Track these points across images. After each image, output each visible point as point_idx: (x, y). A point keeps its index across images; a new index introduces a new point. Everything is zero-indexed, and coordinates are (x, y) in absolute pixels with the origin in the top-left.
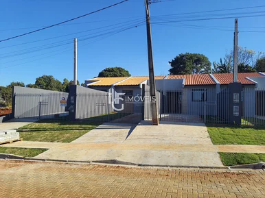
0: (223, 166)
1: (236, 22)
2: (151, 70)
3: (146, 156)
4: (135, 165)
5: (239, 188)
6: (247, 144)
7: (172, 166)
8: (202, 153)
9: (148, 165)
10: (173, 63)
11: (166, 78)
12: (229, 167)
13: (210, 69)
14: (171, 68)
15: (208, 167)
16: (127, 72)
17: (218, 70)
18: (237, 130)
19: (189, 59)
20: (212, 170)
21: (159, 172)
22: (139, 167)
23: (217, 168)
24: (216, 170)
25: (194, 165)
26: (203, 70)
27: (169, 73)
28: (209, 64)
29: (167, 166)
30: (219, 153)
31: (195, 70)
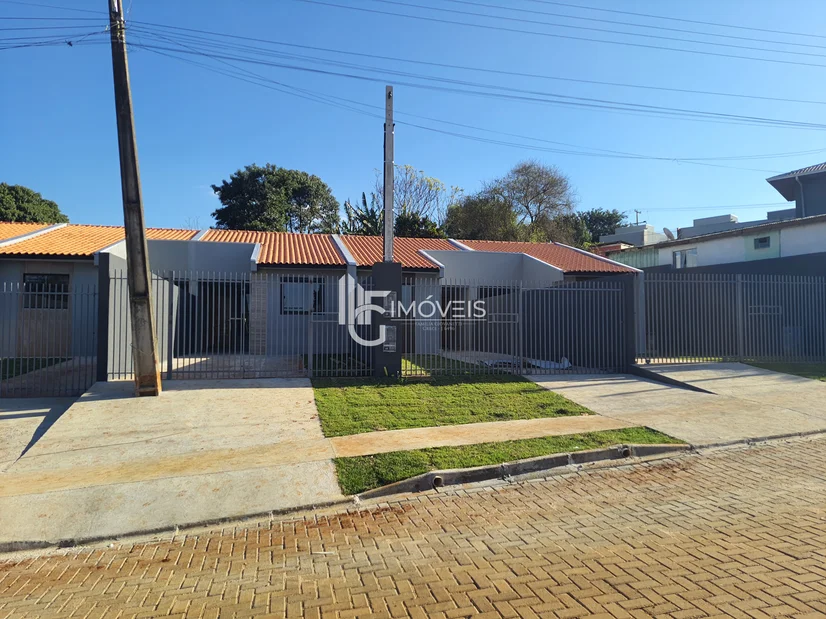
0: (342, 497)
1: (389, 96)
2: (132, 205)
3: (94, 507)
4: (46, 545)
5: (373, 551)
6: (410, 426)
7: (189, 526)
8: (289, 469)
9: (101, 539)
10: (225, 192)
11: (200, 238)
12: (356, 498)
13: (335, 221)
14: (220, 206)
15: (300, 509)
16: (51, 205)
17: (358, 225)
18: (390, 391)
19: (278, 185)
20: (310, 515)
21: (139, 555)
22: (64, 551)
23: (323, 505)
24: (320, 513)
25: (259, 510)
26: (317, 221)
27: (214, 222)
28: (333, 206)
29: (171, 529)
30: (335, 461)
31: (296, 222)
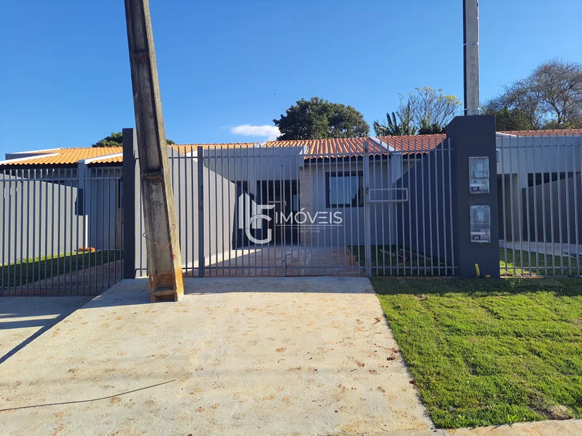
2: (140, 54)
10: (283, 124)
19: (320, 113)
28: (365, 129)
